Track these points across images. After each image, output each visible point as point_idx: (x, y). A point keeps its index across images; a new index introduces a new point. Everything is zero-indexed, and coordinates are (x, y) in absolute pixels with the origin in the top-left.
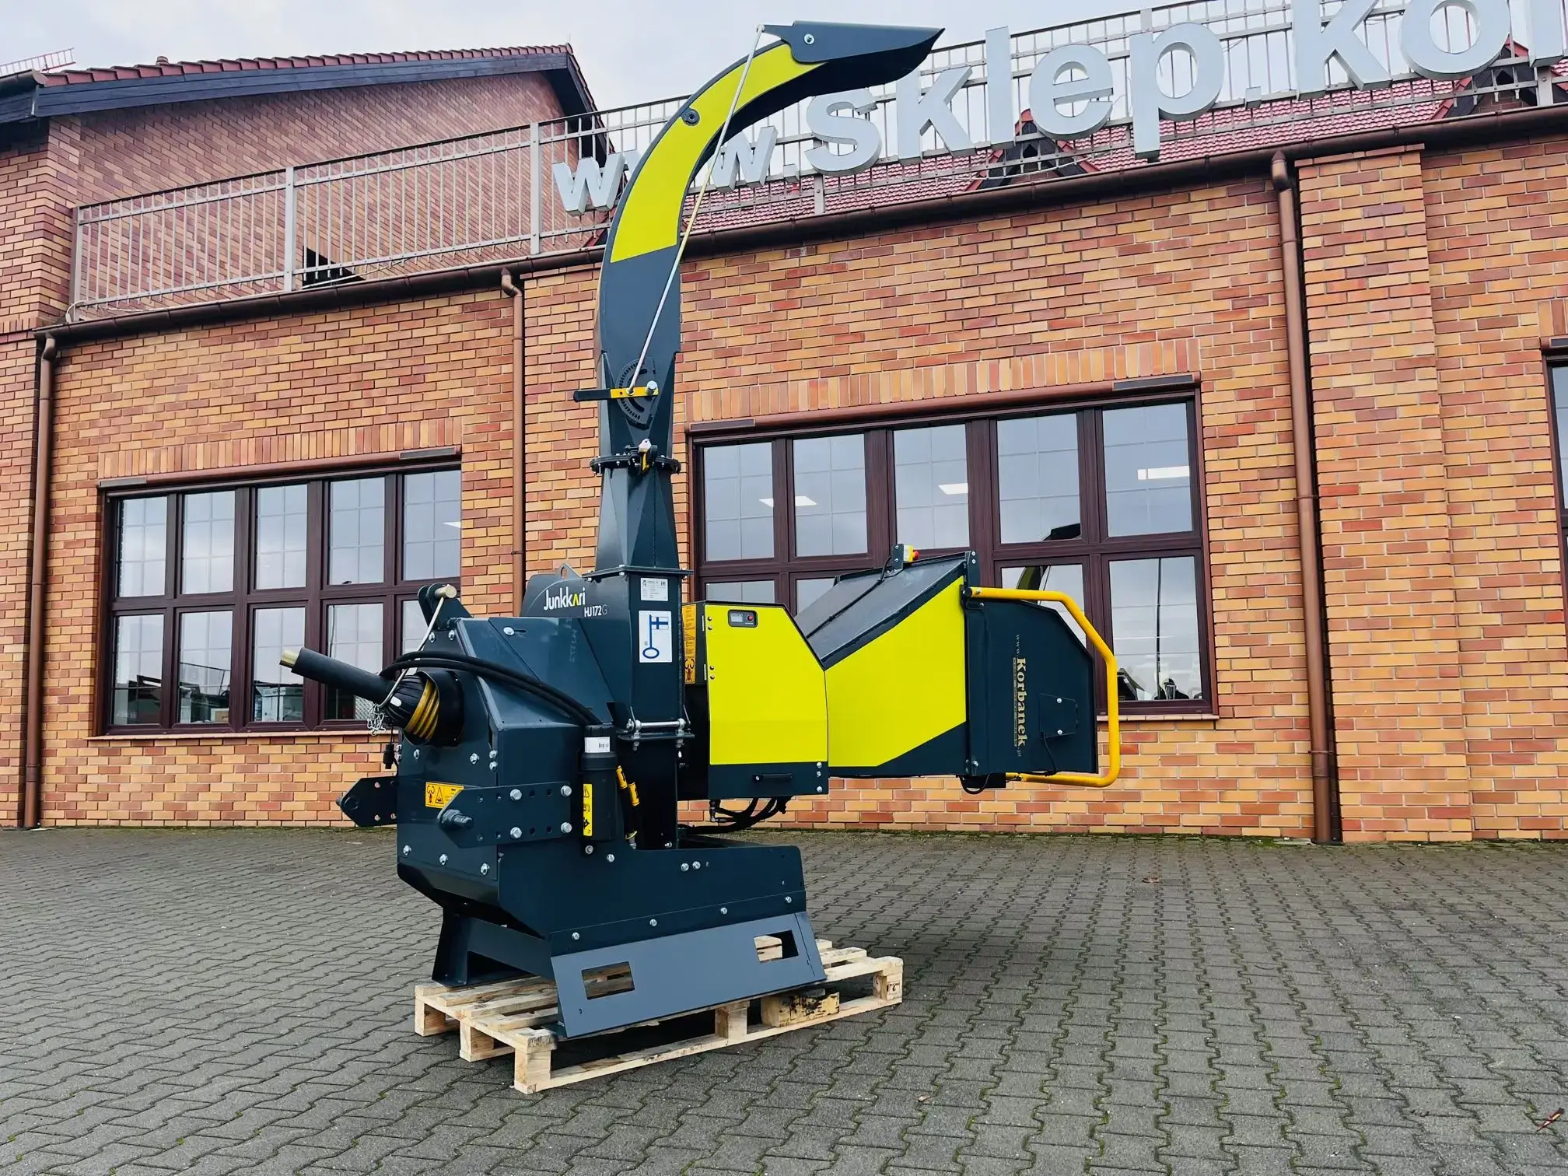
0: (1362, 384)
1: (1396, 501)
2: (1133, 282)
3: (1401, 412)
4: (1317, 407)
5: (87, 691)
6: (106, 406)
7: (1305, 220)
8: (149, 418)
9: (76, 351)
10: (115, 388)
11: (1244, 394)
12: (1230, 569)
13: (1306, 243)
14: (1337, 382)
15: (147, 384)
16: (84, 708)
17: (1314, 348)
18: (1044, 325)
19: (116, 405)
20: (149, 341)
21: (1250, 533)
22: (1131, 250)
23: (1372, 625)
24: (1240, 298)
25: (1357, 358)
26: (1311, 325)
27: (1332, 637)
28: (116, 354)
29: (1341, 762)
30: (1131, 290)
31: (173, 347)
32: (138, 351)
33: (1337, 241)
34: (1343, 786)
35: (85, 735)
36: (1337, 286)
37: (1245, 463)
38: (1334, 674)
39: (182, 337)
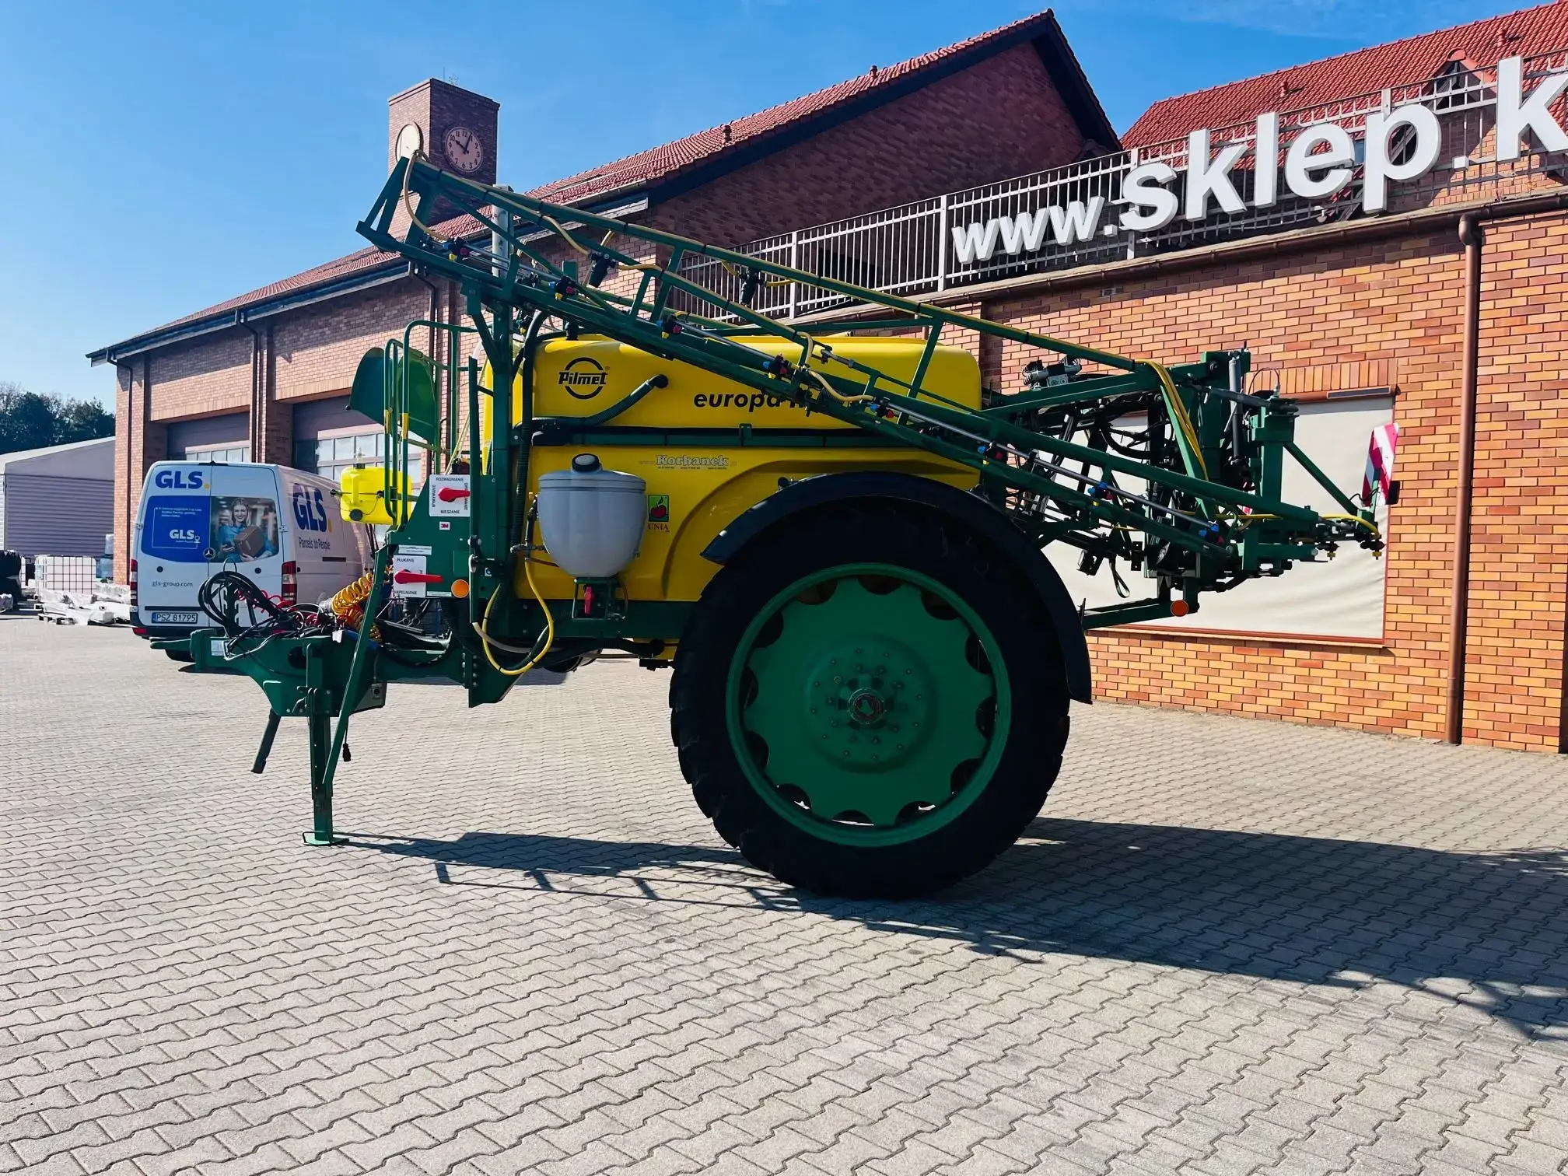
0: (1516, 401)
1: (1533, 494)
2: (1350, 314)
3: (1544, 424)
4: (1478, 418)
7: (1483, 268)
11: (1425, 404)
12: (1404, 538)
13: (1483, 287)
14: (1496, 398)
17: (1480, 371)
18: (1280, 348)
21: (1422, 511)
22: (1355, 287)
23: (1500, 587)
24: (1433, 328)
25: (1515, 379)
26: (1481, 352)
27: (1471, 594)
29: (1466, 687)
30: (1348, 320)
33: (1508, 284)
34: (1466, 704)
36: (1503, 322)
37: (1423, 457)
38: (1469, 622)
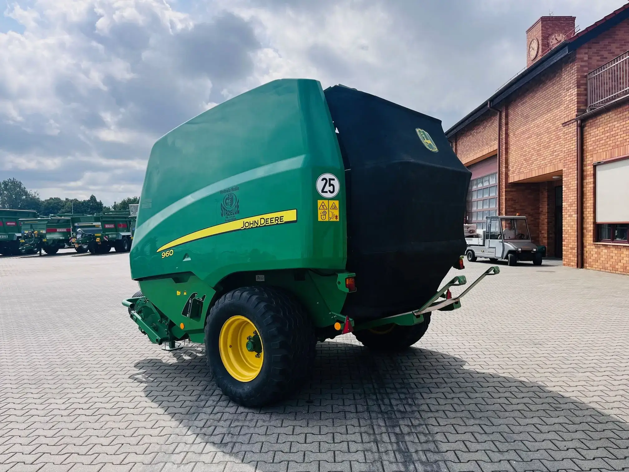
5: (592, 228)
6: (594, 139)
8: (603, 141)
9: (587, 122)
10: (596, 133)
15: (603, 130)
16: (592, 234)
19: (597, 138)
20: (603, 116)
28: (596, 122)
31: (608, 117)
32: (601, 120)
35: (592, 243)
39: (611, 113)
